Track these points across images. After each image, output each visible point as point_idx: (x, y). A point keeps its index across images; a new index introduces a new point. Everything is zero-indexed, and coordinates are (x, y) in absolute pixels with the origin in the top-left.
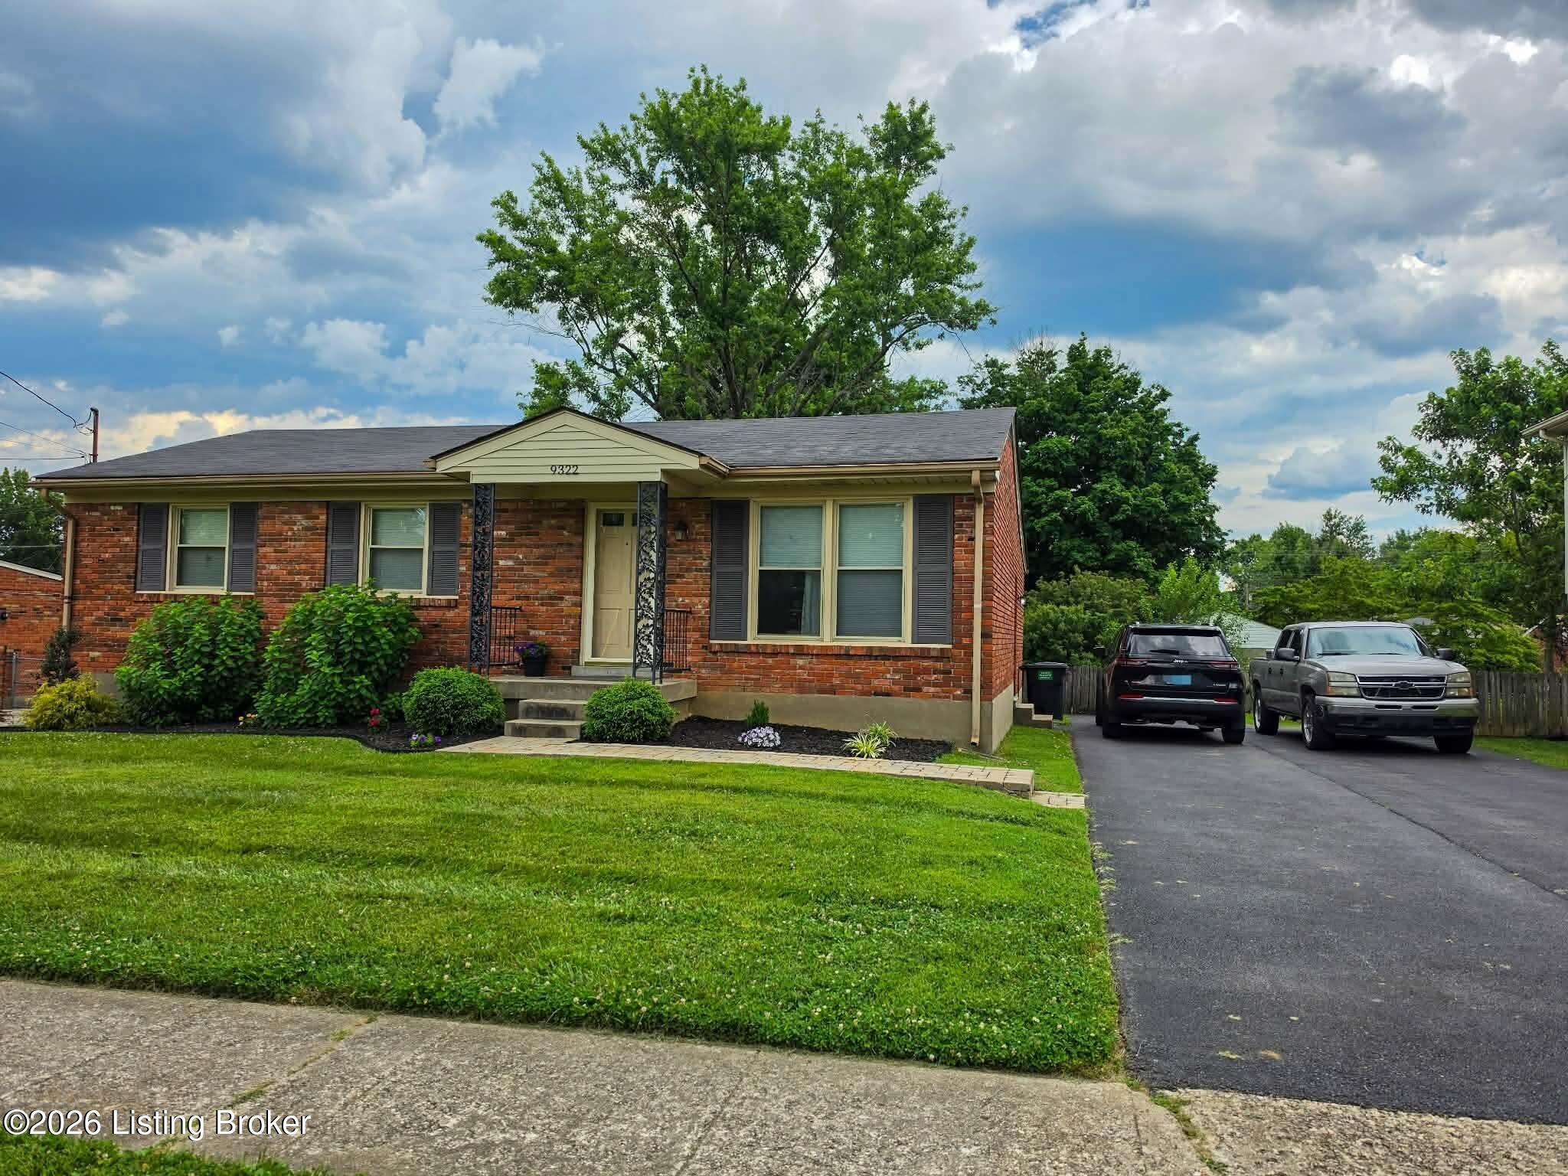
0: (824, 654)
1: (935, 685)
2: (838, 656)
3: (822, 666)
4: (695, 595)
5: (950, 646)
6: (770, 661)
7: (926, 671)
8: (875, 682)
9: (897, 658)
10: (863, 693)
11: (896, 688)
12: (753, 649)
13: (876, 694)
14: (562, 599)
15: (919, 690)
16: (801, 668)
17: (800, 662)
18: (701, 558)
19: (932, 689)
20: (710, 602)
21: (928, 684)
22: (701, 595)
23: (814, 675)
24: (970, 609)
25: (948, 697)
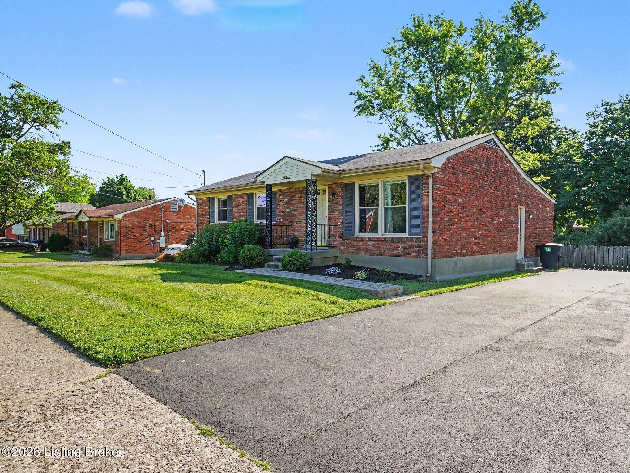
0: (378, 240)
1: (415, 252)
2: (382, 241)
3: (377, 245)
4: (338, 219)
5: (421, 237)
6: (361, 243)
7: (412, 247)
8: (395, 251)
9: (402, 242)
10: (391, 256)
11: (402, 253)
12: (355, 238)
13: (395, 256)
14: (302, 222)
15: (409, 254)
16: (371, 246)
17: (370, 243)
18: (340, 205)
19: (414, 254)
20: (343, 221)
21: (413, 252)
22: (340, 219)
23: (375, 248)
24: (428, 221)
25: (420, 257)
